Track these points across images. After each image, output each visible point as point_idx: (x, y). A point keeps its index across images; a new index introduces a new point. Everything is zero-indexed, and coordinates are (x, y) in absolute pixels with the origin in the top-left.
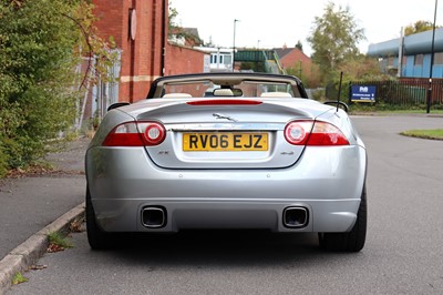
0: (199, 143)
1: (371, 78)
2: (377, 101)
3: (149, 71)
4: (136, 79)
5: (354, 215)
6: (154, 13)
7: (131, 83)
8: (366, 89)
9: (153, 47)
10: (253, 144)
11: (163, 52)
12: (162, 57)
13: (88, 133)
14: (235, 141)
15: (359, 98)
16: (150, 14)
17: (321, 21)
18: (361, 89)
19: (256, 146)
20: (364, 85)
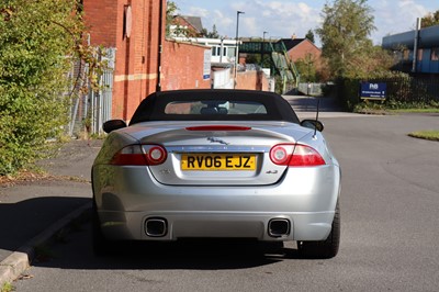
0: (196, 163)
1: (381, 74)
2: (388, 99)
3: (145, 69)
4: (130, 78)
5: (329, 226)
6: (151, 8)
7: (126, 83)
8: (376, 86)
9: (149, 44)
10: (243, 163)
11: (159, 49)
12: (159, 55)
13: (80, 134)
14: (227, 162)
15: (368, 95)
16: (147, 9)
17: (331, 10)
18: (371, 86)
19: (245, 166)
20: (374, 82)
